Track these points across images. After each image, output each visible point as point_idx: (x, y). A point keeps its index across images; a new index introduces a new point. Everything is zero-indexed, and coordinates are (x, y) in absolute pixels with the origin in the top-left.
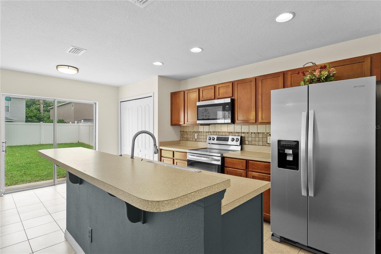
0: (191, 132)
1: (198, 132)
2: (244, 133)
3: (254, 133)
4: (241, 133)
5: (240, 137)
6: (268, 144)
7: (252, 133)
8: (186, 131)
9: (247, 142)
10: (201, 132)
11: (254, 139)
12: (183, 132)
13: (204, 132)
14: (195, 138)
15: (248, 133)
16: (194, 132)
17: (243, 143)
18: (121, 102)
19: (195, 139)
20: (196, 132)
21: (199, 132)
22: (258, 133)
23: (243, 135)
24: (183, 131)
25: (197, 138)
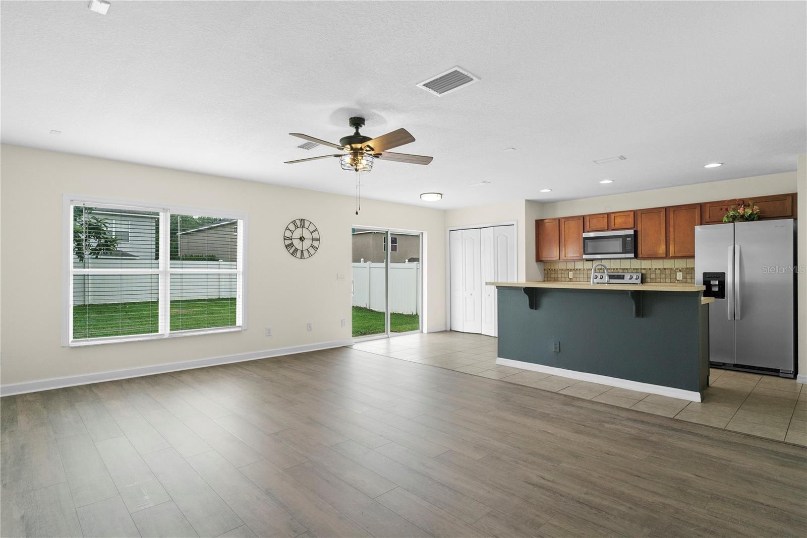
0: (563, 269)
1: (574, 270)
2: (644, 269)
3: (659, 269)
4: (641, 269)
5: (641, 274)
6: (678, 280)
7: (656, 269)
8: (555, 269)
9: (649, 280)
10: (580, 269)
11: (658, 276)
12: (549, 271)
13: (584, 269)
14: (570, 277)
15: (650, 269)
16: (568, 270)
17: (644, 281)
18: (450, 231)
19: (570, 279)
20: (571, 270)
21: (577, 269)
22: (665, 269)
23: (643, 272)
24: (549, 269)
25: (572, 277)
